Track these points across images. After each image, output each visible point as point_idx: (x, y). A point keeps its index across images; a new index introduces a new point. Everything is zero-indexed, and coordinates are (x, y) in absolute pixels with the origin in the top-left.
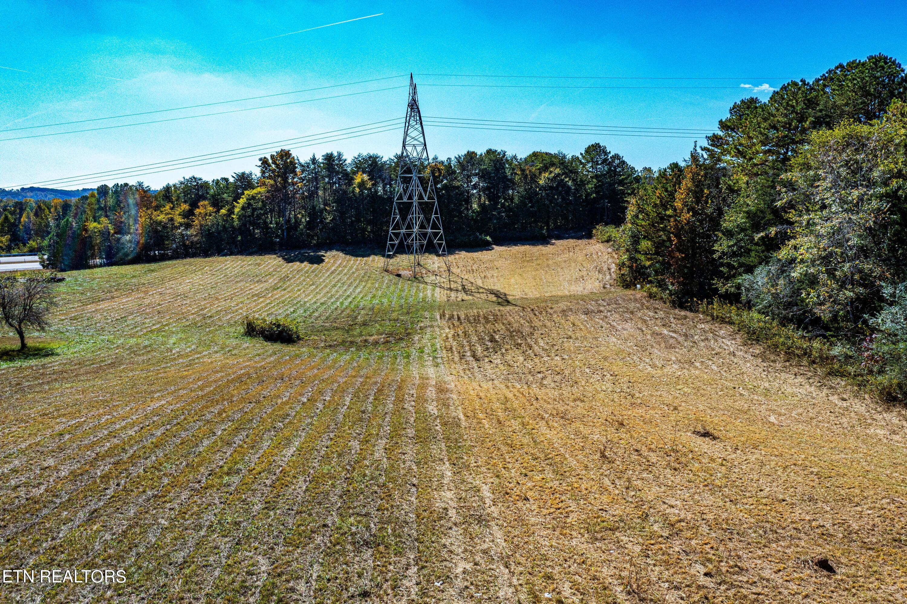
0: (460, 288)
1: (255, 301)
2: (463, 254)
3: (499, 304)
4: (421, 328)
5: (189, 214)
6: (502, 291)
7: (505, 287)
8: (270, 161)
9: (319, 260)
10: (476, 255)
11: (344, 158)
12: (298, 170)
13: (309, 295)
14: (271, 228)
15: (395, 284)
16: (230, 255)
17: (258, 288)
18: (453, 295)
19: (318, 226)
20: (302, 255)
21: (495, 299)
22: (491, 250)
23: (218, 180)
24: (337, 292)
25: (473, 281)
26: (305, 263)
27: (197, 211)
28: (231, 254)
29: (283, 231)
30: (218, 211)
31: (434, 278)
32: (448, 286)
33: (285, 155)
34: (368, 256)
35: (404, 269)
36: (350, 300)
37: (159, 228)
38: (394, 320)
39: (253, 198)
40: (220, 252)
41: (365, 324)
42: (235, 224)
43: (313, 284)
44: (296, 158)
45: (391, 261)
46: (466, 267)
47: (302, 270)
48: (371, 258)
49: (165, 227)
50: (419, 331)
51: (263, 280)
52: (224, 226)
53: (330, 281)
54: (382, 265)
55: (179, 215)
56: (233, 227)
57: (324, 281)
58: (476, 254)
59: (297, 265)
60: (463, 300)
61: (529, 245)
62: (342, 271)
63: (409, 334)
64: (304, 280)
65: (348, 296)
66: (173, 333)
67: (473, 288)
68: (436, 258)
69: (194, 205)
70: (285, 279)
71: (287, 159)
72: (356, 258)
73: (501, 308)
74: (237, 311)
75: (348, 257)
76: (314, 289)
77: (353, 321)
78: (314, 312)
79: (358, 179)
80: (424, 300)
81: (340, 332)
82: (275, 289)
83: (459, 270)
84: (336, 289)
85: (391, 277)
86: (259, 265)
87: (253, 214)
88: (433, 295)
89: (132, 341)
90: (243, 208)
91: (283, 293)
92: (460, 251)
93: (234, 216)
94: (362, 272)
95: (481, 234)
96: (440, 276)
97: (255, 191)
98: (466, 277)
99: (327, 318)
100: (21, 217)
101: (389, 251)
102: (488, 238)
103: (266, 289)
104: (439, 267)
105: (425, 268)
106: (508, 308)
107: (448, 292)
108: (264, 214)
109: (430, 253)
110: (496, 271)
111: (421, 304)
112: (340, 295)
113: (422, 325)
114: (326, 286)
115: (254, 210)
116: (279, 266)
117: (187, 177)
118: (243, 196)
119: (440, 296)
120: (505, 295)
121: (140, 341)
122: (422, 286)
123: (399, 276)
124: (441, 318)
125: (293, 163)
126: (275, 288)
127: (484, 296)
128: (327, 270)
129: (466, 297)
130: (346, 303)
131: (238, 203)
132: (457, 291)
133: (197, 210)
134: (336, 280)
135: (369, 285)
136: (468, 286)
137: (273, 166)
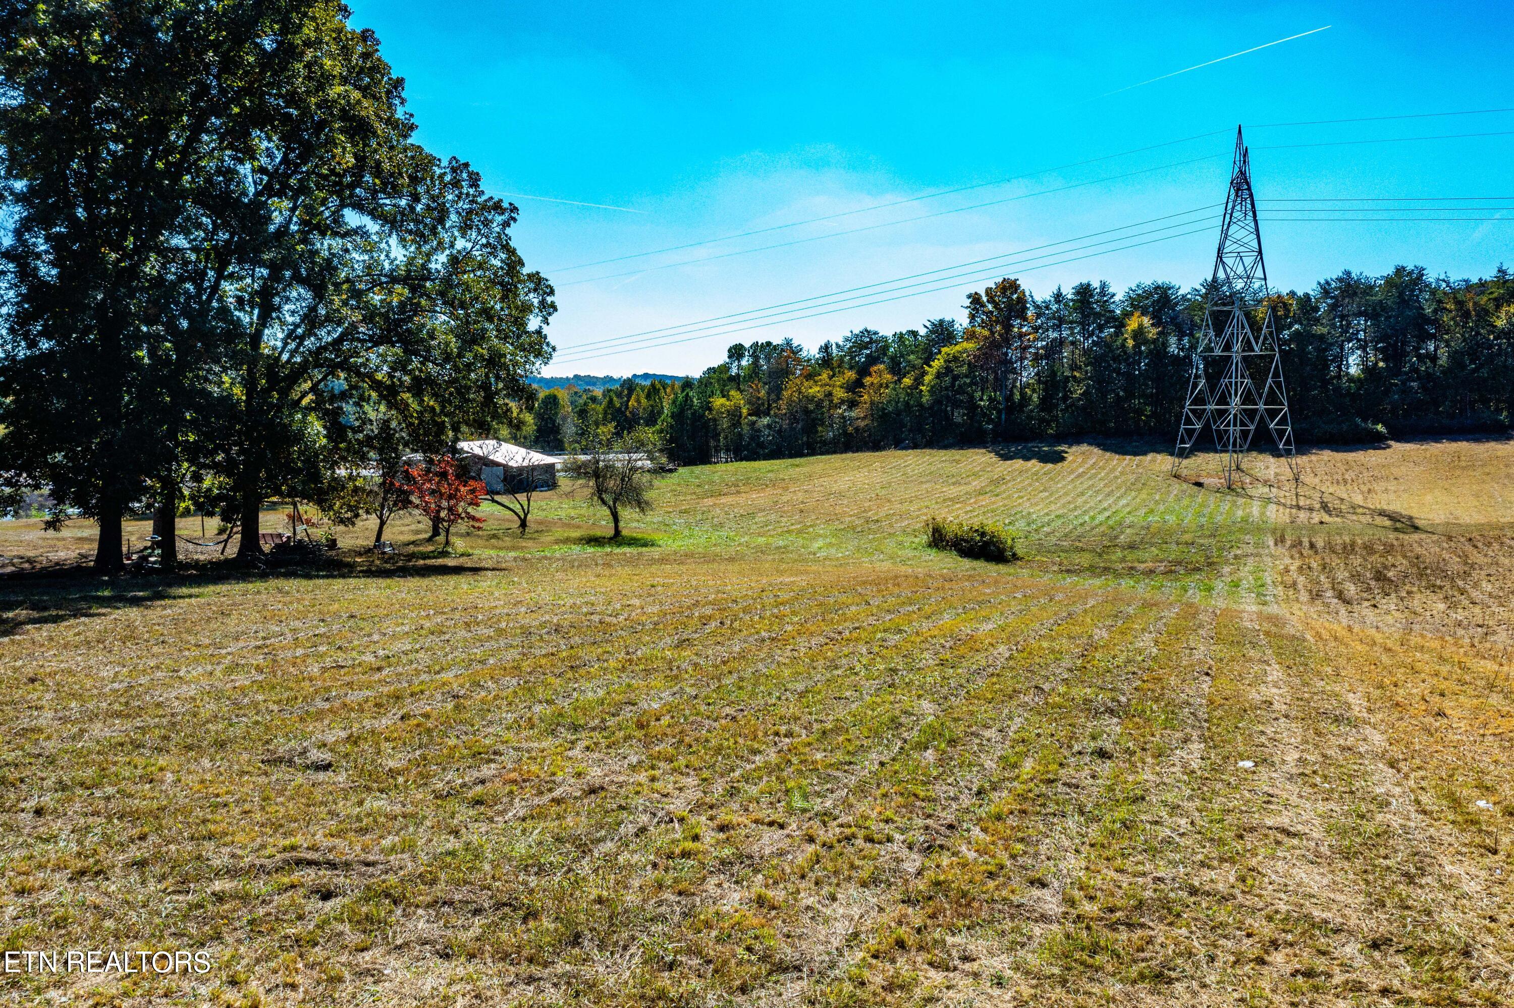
0: (1318, 506)
1: (948, 506)
2: (1327, 454)
3: (1396, 530)
4: (1236, 557)
5: (855, 386)
6: (1404, 513)
7: (1411, 507)
8: (985, 299)
9: (1058, 458)
10: (1351, 456)
11: (1111, 290)
12: (1029, 314)
13: (1036, 504)
14: (979, 406)
15: (1191, 496)
16: (913, 448)
17: (953, 491)
18: (1303, 515)
19: (1057, 405)
20: (1029, 450)
21: (1388, 523)
22: (1384, 449)
23: (901, 333)
24: (1086, 502)
25: (1345, 496)
26: (1034, 461)
27: (867, 380)
28: (915, 446)
29: (999, 412)
30: (899, 381)
31: (1266, 490)
32: (1294, 503)
33: (1009, 286)
34: (1145, 453)
35: (1209, 475)
36: (1107, 514)
37: (811, 407)
38: (1186, 543)
39: (955, 359)
40: (899, 444)
41: (1132, 547)
42: (924, 400)
43: (1045, 490)
44: (1027, 294)
45: (1185, 462)
46: (1332, 475)
47: (1027, 471)
48: (1150, 456)
49: (819, 404)
50: (1232, 561)
51: (963, 481)
52: (907, 404)
53: (1075, 487)
54: (1170, 467)
55: (841, 387)
56: (921, 405)
57: (1063, 487)
58: (1354, 454)
59: (1018, 463)
60: (1322, 523)
61: (1468, 441)
62: (1095, 475)
63: (1210, 564)
64: (1030, 485)
65: (1105, 509)
66: (820, 536)
67: (1343, 507)
68: (1271, 460)
69: (864, 371)
70: (1000, 481)
71: (1012, 294)
72: (1121, 457)
73: (1401, 536)
74: (918, 517)
75: (1108, 454)
76: (1047, 497)
77: (1110, 541)
78: (1043, 526)
79: (1133, 324)
80: (1245, 520)
81: (1087, 555)
82: (980, 494)
83: (1317, 480)
84: (1084, 498)
85: (1185, 486)
86: (958, 462)
87: (953, 385)
88: (1263, 514)
89: (761, 540)
90: (938, 375)
91: (993, 499)
92: (1322, 449)
93: (923, 388)
94: (1132, 478)
95: (1365, 420)
96: (1279, 488)
97: (958, 348)
98: (1331, 490)
99: (1066, 536)
100: (628, 401)
101: (1182, 442)
102: (1380, 427)
103: (967, 493)
104: (1277, 474)
105: (1251, 476)
106: (1416, 536)
107: (1294, 511)
108: (970, 385)
109: (1261, 451)
110: (1395, 482)
111: (1238, 525)
112: (1090, 508)
113: (1239, 552)
114: (1066, 494)
115: (955, 378)
116: (992, 465)
117: (856, 331)
118: (939, 356)
119: (1276, 515)
120: (1411, 518)
121: (771, 540)
122: (1241, 501)
123: (1199, 485)
124: (1276, 544)
125: (1022, 301)
126: (981, 492)
127: (1363, 519)
128: (1072, 472)
129: (1326, 518)
130: (1101, 518)
131: (930, 366)
132: (1311, 509)
133: (868, 378)
134: (1085, 486)
135: (1144, 495)
136: (1333, 503)
137: (990, 307)
